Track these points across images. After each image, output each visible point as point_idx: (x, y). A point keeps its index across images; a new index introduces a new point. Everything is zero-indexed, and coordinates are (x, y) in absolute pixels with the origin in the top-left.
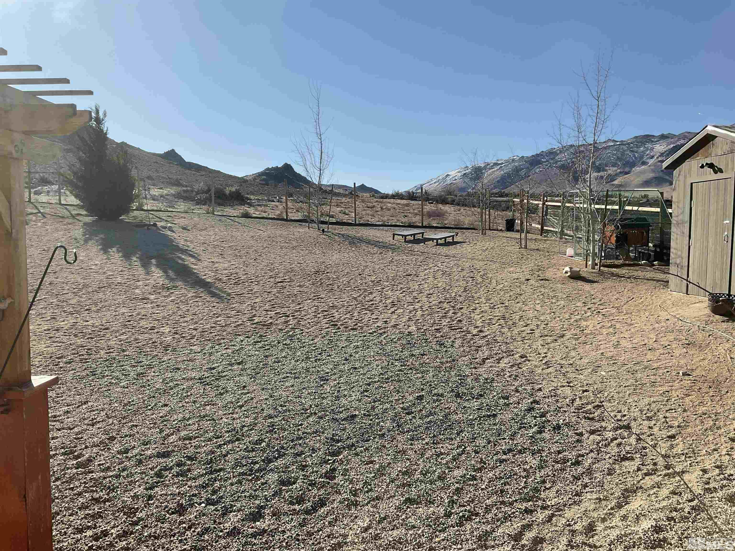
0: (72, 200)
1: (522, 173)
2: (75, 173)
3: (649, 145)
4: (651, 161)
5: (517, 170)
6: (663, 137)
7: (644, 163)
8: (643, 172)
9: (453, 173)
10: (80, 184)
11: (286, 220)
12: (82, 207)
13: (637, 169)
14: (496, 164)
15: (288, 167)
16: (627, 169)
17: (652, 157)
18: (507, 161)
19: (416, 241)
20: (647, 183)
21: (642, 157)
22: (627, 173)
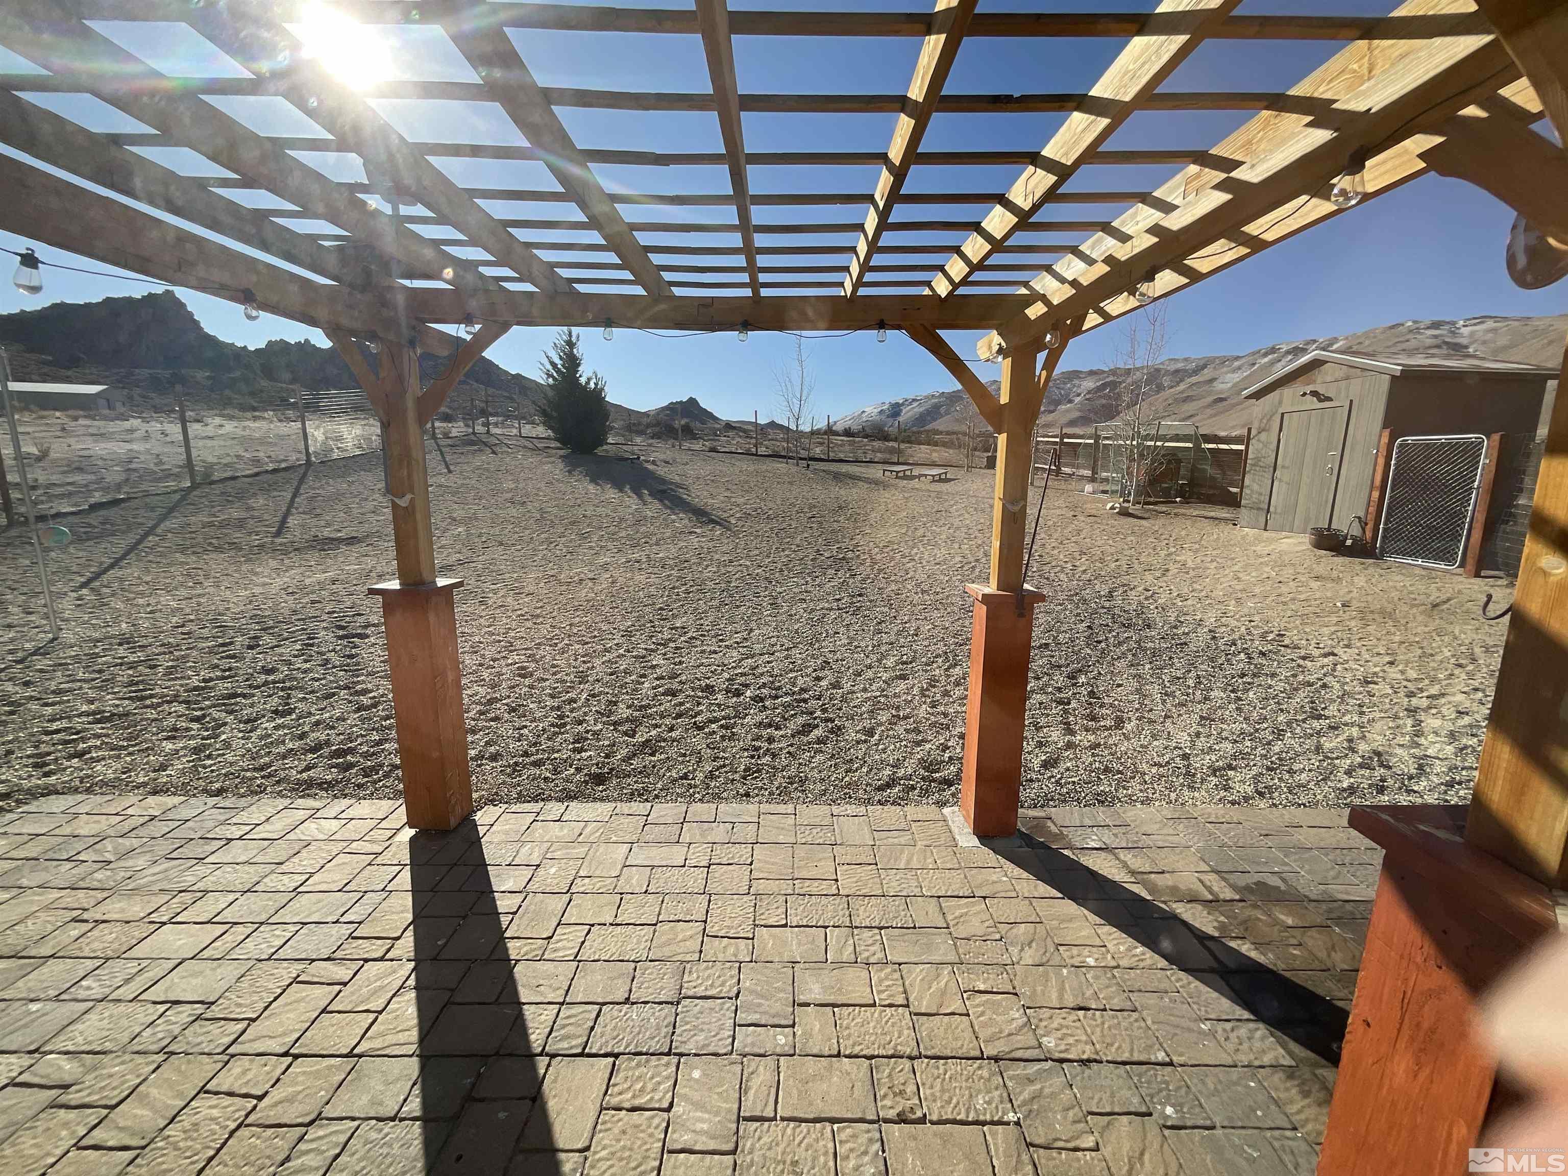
0: (541, 431)
1: (942, 410)
2: (549, 401)
3: (1076, 382)
4: (1077, 400)
5: (937, 407)
6: (1092, 373)
7: (1070, 401)
8: (1067, 411)
9: (868, 410)
10: (555, 414)
11: (756, 455)
12: (556, 439)
13: (1063, 407)
14: (914, 400)
15: (692, 402)
16: (1052, 408)
17: (1079, 395)
18: (926, 397)
19: (905, 477)
20: (1072, 423)
21: (1068, 395)
22: (1053, 412)
